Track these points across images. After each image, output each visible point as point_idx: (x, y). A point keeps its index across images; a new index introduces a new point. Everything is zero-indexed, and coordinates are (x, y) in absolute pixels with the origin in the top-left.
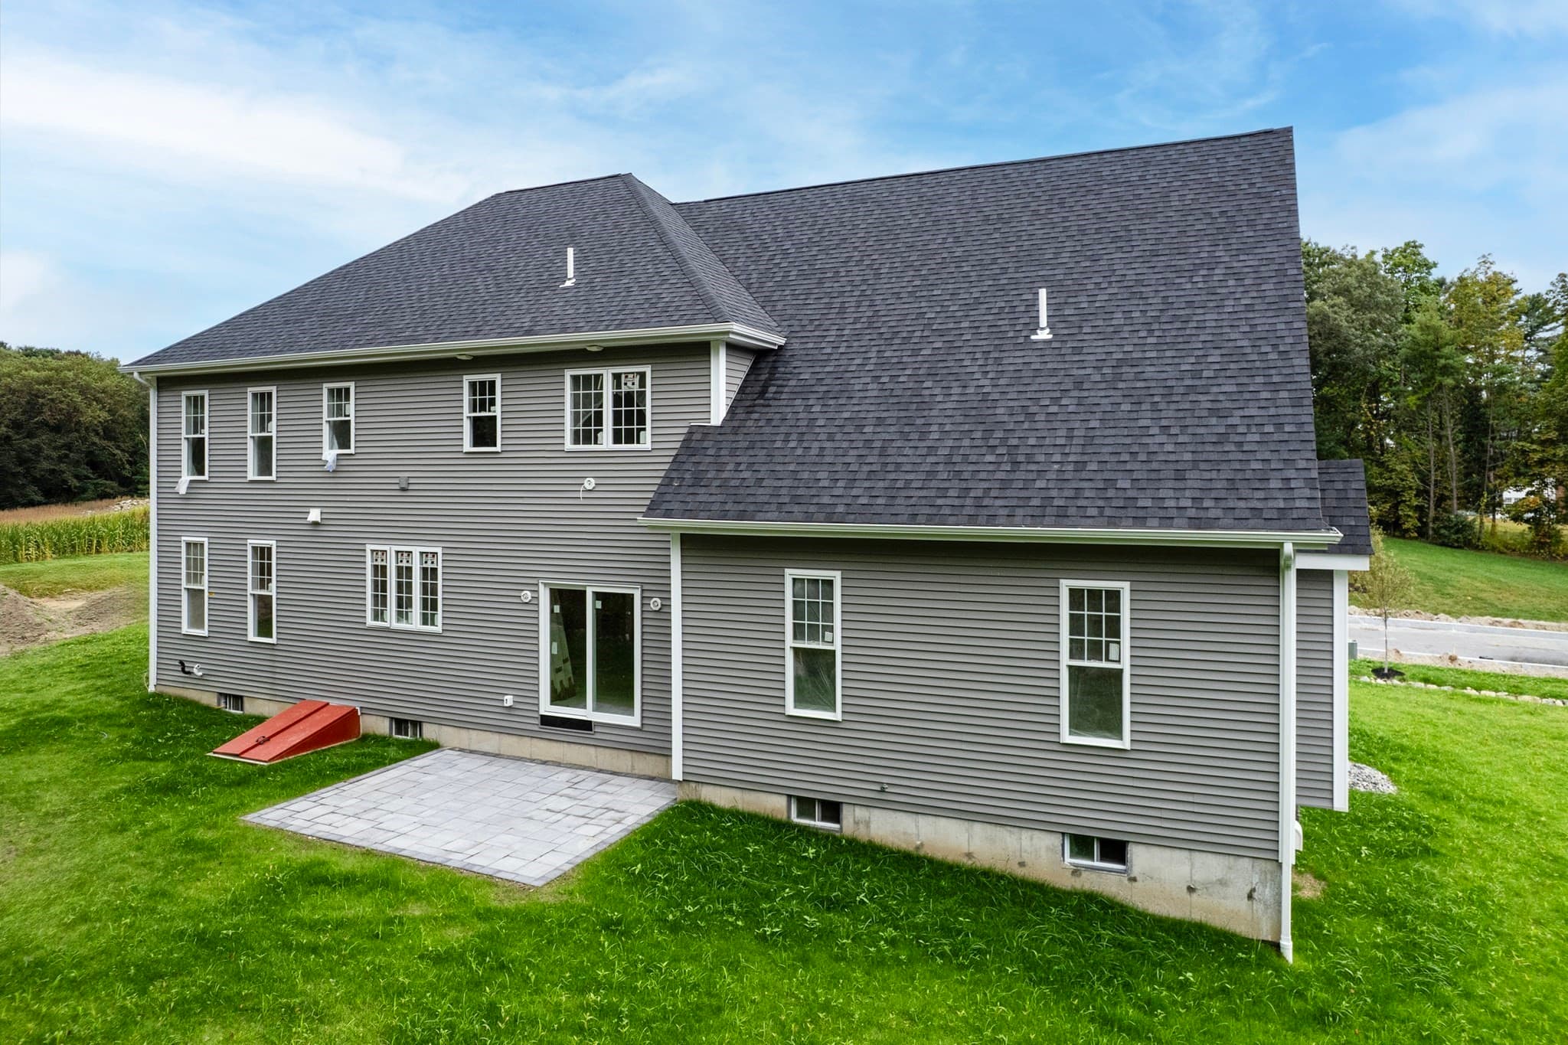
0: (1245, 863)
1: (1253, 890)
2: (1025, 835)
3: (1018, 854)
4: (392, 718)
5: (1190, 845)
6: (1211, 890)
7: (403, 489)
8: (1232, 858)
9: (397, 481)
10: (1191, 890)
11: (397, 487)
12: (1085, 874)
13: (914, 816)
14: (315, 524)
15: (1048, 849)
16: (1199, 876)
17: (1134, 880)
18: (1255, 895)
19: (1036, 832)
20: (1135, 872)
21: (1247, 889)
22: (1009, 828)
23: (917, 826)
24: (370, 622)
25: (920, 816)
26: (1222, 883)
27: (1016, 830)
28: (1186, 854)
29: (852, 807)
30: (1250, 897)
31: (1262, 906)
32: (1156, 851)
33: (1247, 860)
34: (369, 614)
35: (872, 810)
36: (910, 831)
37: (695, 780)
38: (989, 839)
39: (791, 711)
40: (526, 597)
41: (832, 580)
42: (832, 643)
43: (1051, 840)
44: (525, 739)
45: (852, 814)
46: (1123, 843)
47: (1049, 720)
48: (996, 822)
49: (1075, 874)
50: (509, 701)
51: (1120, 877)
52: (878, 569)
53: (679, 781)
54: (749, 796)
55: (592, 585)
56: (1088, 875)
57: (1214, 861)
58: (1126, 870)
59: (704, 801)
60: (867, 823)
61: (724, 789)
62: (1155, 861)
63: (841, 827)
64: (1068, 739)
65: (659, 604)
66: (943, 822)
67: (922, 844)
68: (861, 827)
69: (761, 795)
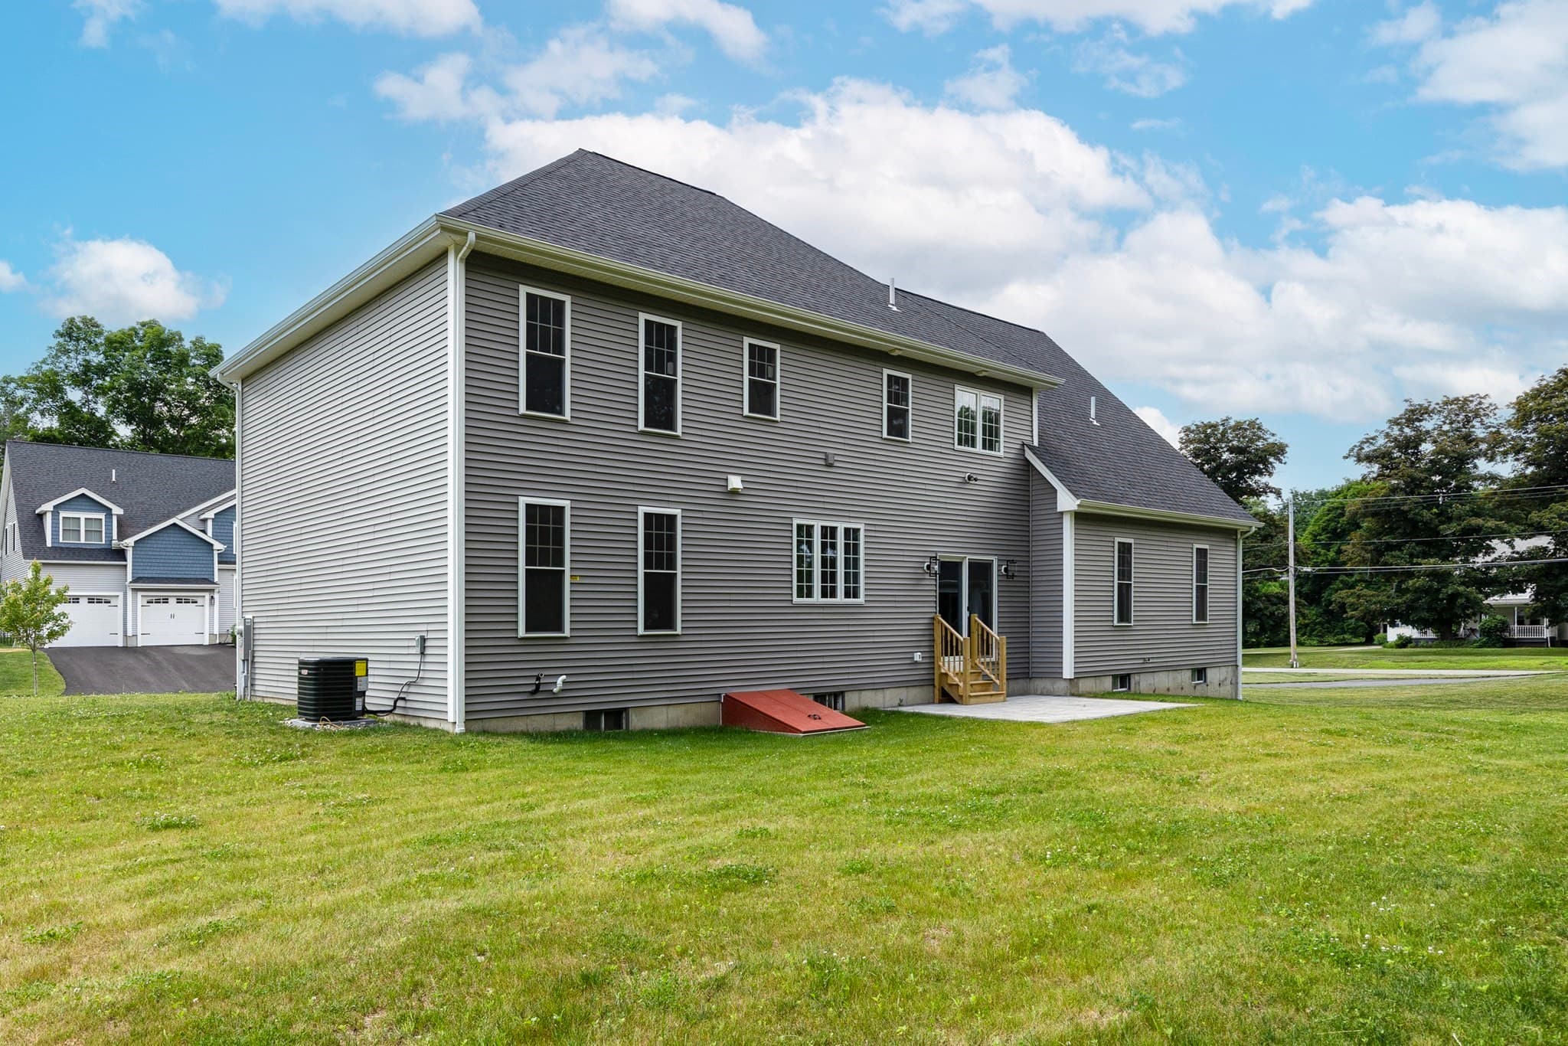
1: (1232, 680)
2: (1183, 673)
3: (1181, 684)
5: (1219, 664)
6: (1224, 683)
7: (830, 465)
8: (1228, 667)
9: (820, 455)
10: (1220, 685)
11: (821, 462)
14: (734, 492)
15: (1189, 678)
16: (1222, 678)
17: (1208, 685)
19: (1185, 671)
20: (1208, 682)
22: (1178, 671)
23: (1154, 680)
24: (796, 599)
28: (1219, 669)
29: (1134, 675)
30: (1231, 683)
31: (1233, 686)
32: (1212, 670)
34: (795, 591)
37: (1078, 677)
38: (1174, 679)
39: (1116, 623)
40: (929, 567)
41: (1131, 544)
42: (1130, 580)
43: (1189, 674)
44: (925, 688)
45: (1134, 679)
46: (1205, 669)
47: (1190, 613)
48: (1176, 669)
49: (1195, 687)
50: (917, 657)
51: (1205, 685)
52: (1144, 537)
53: (1070, 680)
54: (1098, 681)
55: (968, 557)
56: (1198, 687)
57: (1224, 670)
58: (1205, 681)
59: (1080, 690)
60: (1139, 683)
61: (1089, 679)
62: (1212, 675)
63: (1129, 689)
64: (1194, 622)
65: (1006, 570)
66: (1161, 674)
67: (1155, 688)
68: (1137, 686)
69: (1103, 678)
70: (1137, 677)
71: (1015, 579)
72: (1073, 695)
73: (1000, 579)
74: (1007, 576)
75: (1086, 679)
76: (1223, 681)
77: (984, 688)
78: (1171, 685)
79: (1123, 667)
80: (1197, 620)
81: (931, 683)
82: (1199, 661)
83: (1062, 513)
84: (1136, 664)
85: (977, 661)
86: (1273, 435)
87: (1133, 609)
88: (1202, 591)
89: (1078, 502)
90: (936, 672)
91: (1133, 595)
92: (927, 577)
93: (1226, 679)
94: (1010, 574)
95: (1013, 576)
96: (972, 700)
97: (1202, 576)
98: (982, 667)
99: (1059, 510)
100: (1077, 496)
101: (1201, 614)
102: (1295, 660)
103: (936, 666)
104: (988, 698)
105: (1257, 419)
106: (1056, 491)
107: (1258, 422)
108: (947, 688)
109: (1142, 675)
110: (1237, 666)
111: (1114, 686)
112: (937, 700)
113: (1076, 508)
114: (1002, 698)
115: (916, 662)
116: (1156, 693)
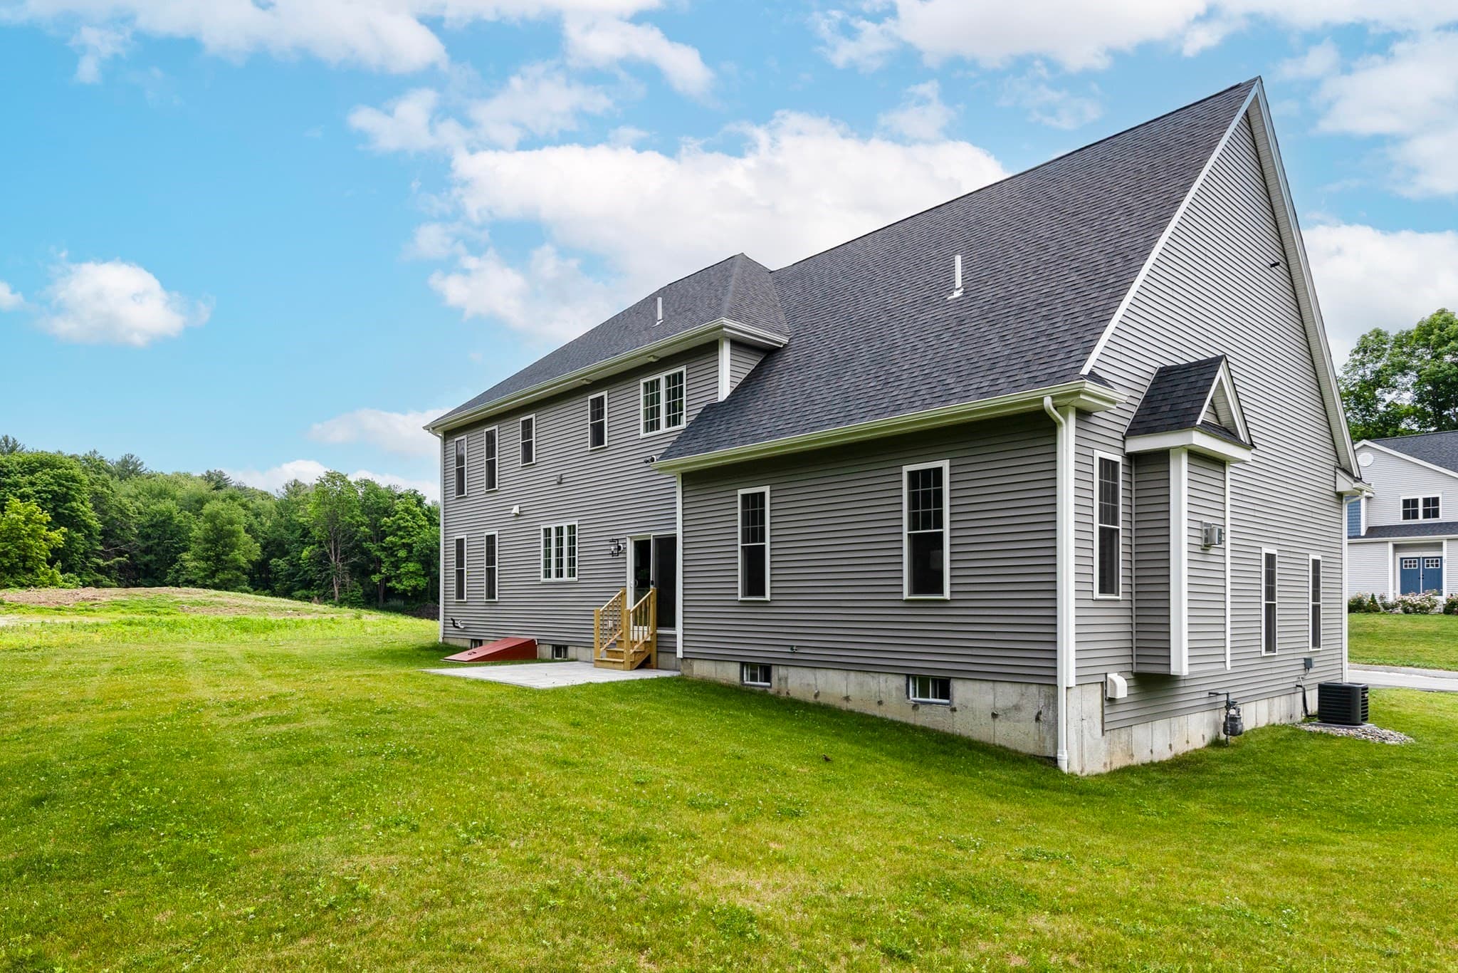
0: (1034, 689)
1: (1040, 713)
2: (882, 678)
3: (878, 694)
4: (553, 645)
5: (994, 677)
6: (1009, 715)
7: (560, 483)
8: (1024, 686)
9: (555, 478)
10: (994, 716)
11: (556, 483)
12: (922, 708)
13: (813, 670)
14: (517, 515)
15: (897, 689)
16: (1000, 704)
17: (954, 710)
18: (1041, 717)
19: (889, 675)
20: (955, 705)
21: (1035, 712)
22: (872, 674)
23: (816, 679)
24: (543, 579)
25: (817, 670)
26: (1017, 708)
27: (877, 675)
28: (991, 684)
29: (776, 667)
30: (1037, 719)
31: (1046, 727)
32: (969, 683)
33: (1035, 686)
34: (542, 574)
35: (789, 668)
36: (811, 683)
37: (689, 657)
38: (860, 684)
39: (741, 597)
41: (765, 493)
42: (764, 541)
43: (900, 683)
45: (778, 673)
46: (948, 679)
47: (897, 582)
48: (863, 670)
49: (913, 708)
51: (945, 709)
52: (791, 479)
54: (720, 666)
55: (654, 534)
57: (1009, 689)
58: (950, 702)
60: (786, 679)
61: (707, 663)
62: (970, 693)
63: (768, 684)
64: (908, 596)
66: (834, 674)
67: (818, 692)
68: (782, 682)
69: (726, 664)
70: (782, 671)
75: (702, 662)
76: (1005, 711)
78: (854, 693)
79: (759, 654)
80: (914, 592)
84: (781, 653)
87: (768, 580)
91: (769, 559)
109: (792, 669)
110: (1057, 687)
114: (624, 666)
116: (818, 699)
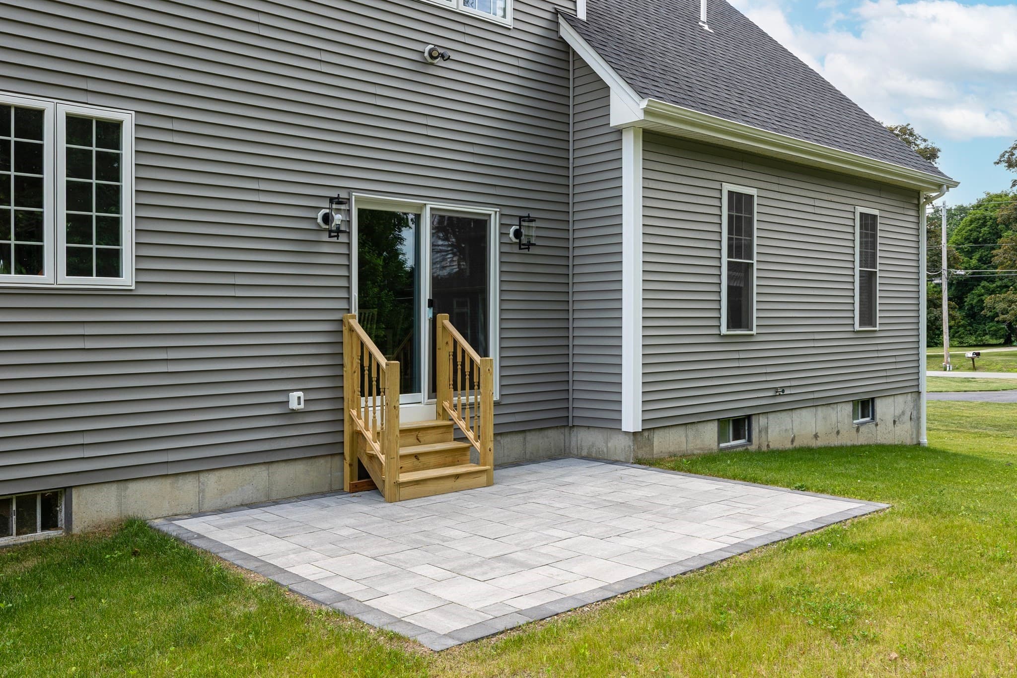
0: (909, 397)
1: (911, 414)
2: (839, 408)
3: (836, 425)
5: (895, 392)
6: (900, 420)
8: (906, 396)
10: (895, 423)
13: (790, 413)
15: (848, 416)
16: (897, 412)
17: (877, 425)
19: (843, 404)
20: (878, 420)
22: (832, 406)
23: (793, 422)
25: (793, 412)
27: (835, 406)
28: (893, 398)
29: (756, 417)
30: (911, 418)
31: (913, 423)
32: (883, 400)
33: (910, 394)
35: (769, 416)
36: (787, 428)
37: (650, 427)
38: (825, 418)
39: (724, 330)
40: (327, 219)
41: (752, 196)
42: (751, 258)
43: (849, 408)
44: (322, 461)
45: (758, 424)
46: (873, 399)
47: (850, 315)
48: (828, 402)
49: (858, 430)
50: (296, 399)
51: (872, 425)
52: (775, 188)
53: (635, 434)
54: (691, 432)
55: (431, 204)
56: (862, 429)
57: (900, 399)
58: (873, 418)
59: (656, 449)
60: (767, 429)
61: (673, 431)
62: (883, 408)
63: (750, 440)
64: (857, 327)
65: (518, 234)
66: (804, 412)
67: (794, 436)
68: (763, 434)
69: (700, 426)
70: (763, 420)
71: (533, 250)
72: (640, 462)
73: (506, 249)
74: (520, 244)
75: (667, 430)
76: (899, 417)
77: (449, 459)
78: (821, 429)
79: (737, 406)
80: (861, 325)
81: (334, 451)
82: (863, 388)
83: (619, 131)
84: (764, 398)
85: (446, 404)
86: (925, 140)
87: (755, 307)
88: (868, 280)
89: (644, 104)
90: (347, 428)
91: (755, 282)
92: (325, 237)
93: (903, 413)
94: (524, 240)
95: (529, 245)
96: (404, 491)
97: (869, 256)
98: (454, 414)
99: (614, 121)
100: (642, 94)
101: (868, 316)
102: (948, 363)
103: (346, 418)
104: (450, 483)
105: (908, 125)
106: (608, 88)
107: (909, 127)
108: (365, 462)
109: (771, 416)
110: (919, 393)
111: (722, 437)
112: (347, 488)
113: (641, 116)
114: (483, 478)
115: (294, 412)
116: (795, 444)
